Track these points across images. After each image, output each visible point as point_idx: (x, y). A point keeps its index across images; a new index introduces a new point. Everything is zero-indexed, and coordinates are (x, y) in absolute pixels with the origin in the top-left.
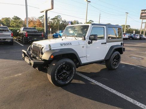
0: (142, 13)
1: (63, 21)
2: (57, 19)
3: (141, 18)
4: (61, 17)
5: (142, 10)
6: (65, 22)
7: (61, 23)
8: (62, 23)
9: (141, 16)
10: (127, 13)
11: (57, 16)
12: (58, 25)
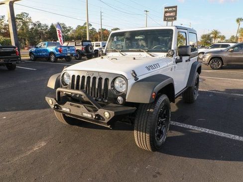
0: (166, 12)
1: (35, 25)
2: (22, 19)
3: (165, 20)
4: (29, 16)
5: (166, 8)
6: (39, 25)
7: (30, 27)
8: (32, 28)
9: (165, 17)
10: (147, 11)
11: (22, 15)
12: (25, 31)
